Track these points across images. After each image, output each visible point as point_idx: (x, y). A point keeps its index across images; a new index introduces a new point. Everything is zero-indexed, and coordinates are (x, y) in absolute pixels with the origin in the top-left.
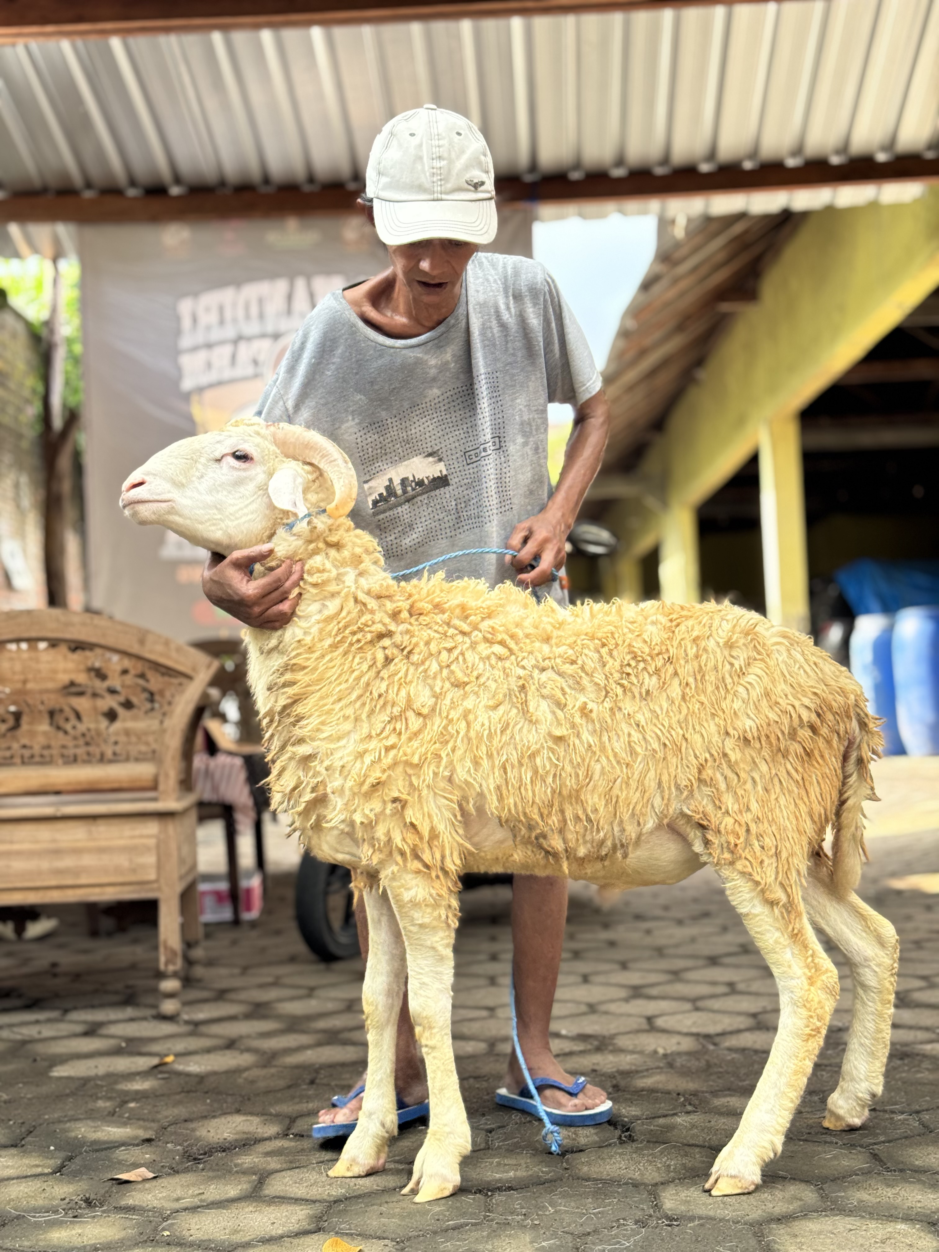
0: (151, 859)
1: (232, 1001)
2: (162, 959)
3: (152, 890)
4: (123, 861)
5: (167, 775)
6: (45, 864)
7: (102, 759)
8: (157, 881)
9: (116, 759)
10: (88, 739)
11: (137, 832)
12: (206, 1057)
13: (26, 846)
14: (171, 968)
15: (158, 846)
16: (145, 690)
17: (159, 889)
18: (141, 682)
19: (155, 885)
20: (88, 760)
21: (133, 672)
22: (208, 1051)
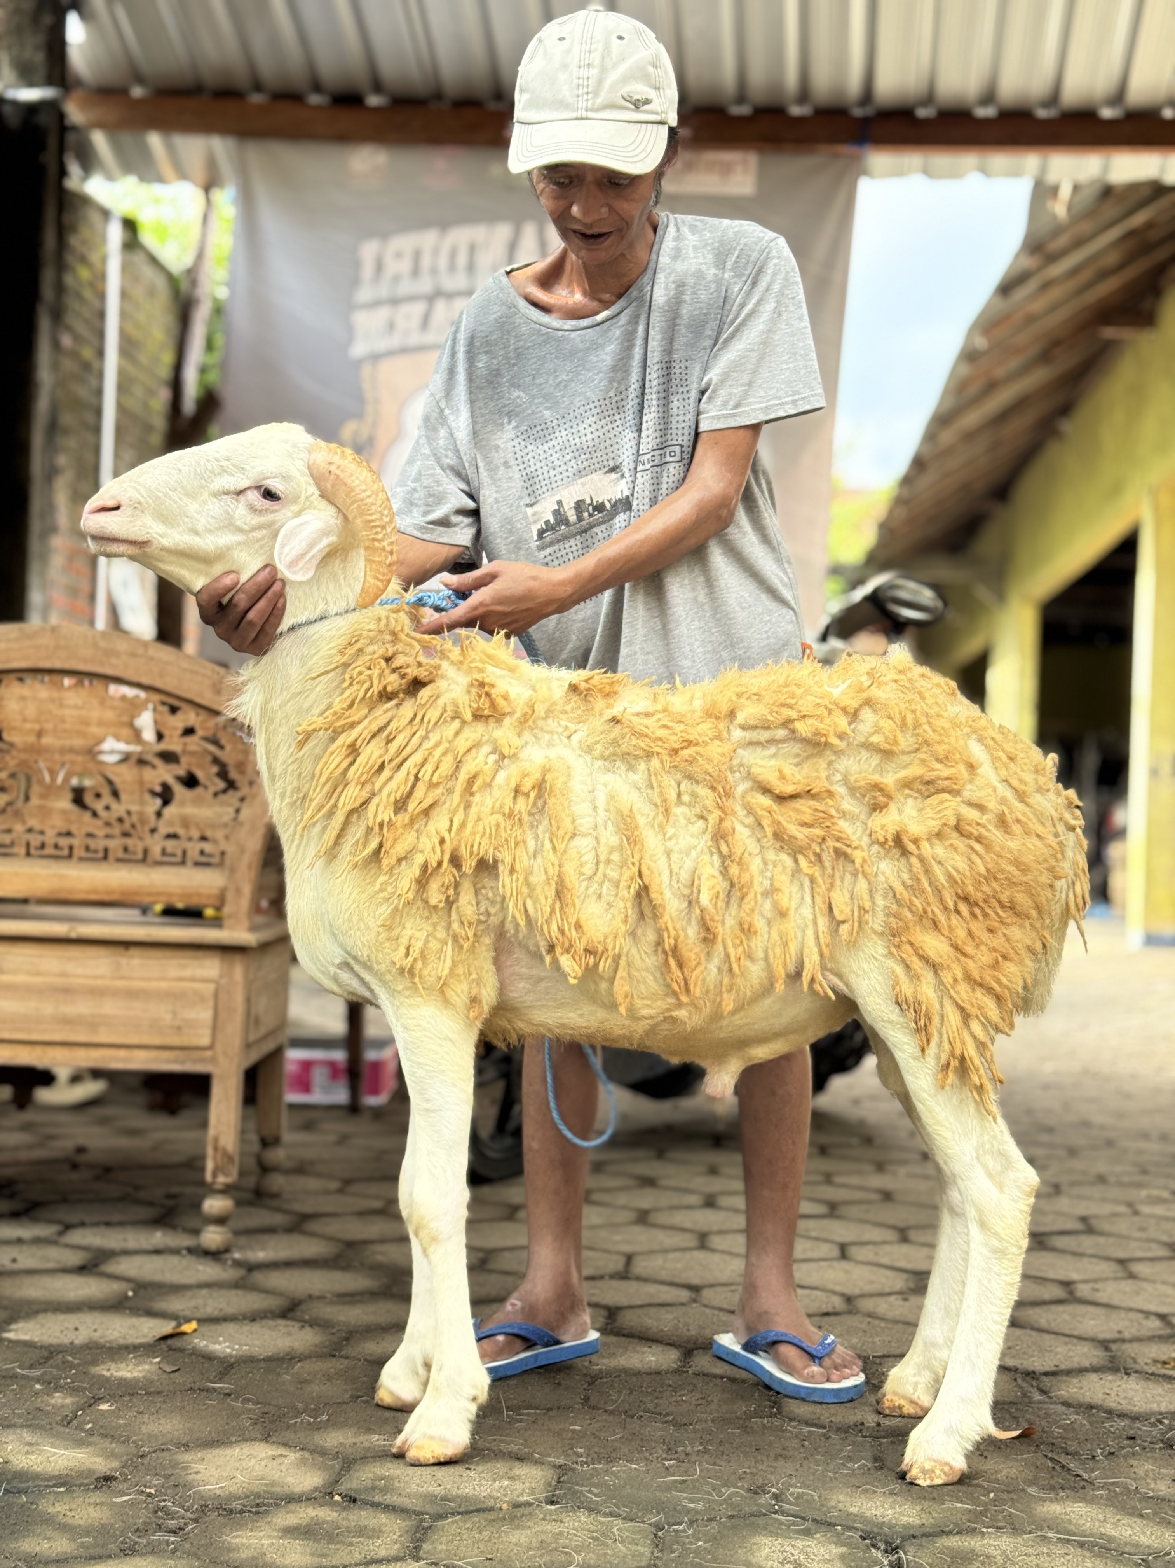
0: (205, 1015)
1: (313, 1235)
2: (210, 1165)
3: (202, 1060)
4: (162, 1012)
5: (238, 891)
6: (48, 1008)
7: (145, 858)
8: (211, 1047)
9: (167, 860)
10: (127, 826)
11: (187, 973)
12: (247, 1328)
13: (21, 979)
14: (222, 1180)
15: (216, 996)
16: (216, 761)
17: (213, 1060)
18: (212, 748)
19: (209, 1054)
20: (127, 858)
21: (200, 733)
22: (253, 1317)
